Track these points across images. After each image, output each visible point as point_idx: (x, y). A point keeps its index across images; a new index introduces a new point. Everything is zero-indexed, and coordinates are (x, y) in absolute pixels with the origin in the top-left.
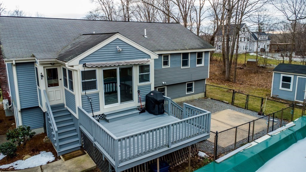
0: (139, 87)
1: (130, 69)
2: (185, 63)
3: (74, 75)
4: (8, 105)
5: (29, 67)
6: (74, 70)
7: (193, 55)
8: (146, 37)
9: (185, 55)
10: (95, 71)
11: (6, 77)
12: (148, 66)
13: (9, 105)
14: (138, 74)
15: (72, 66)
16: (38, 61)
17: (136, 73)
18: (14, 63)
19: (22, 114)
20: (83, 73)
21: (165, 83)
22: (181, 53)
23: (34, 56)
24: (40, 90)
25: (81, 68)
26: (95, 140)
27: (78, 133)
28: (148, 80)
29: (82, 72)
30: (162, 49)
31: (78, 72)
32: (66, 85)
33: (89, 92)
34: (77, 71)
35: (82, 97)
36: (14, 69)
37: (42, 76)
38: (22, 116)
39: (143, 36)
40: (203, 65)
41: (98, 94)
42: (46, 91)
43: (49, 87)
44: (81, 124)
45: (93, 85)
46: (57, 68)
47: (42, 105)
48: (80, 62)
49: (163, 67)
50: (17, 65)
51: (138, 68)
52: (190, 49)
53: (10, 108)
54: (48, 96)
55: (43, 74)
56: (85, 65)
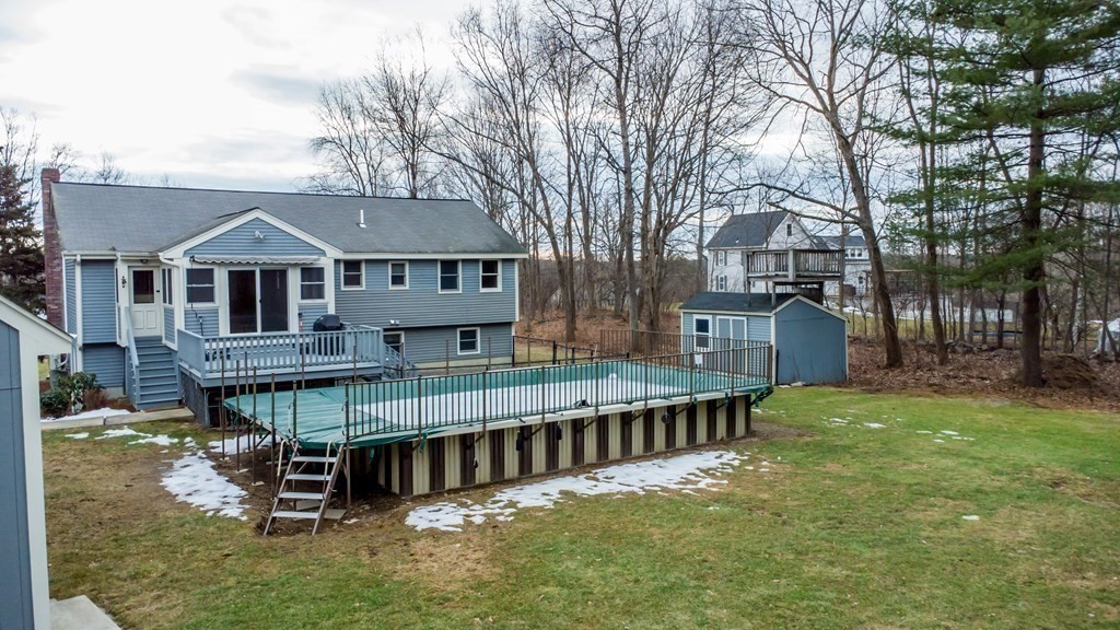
0: (301, 307)
1: (283, 273)
2: (449, 283)
3: (175, 273)
4: (59, 360)
5: (104, 269)
6: (174, 266)
7: (470, 267)
8: (362, 226)
9: (449, 266)
10: (212, 270)
11: (60, 306)
12: (321, 270)
13: (62, 361)
14: (299, 283)
15: (172, 260)
16: (119, 254)
17: (294, 281)
18: (79, 258)
19: (84, 355)
20: (190, 272)
21: (398, 322)
22: (436, 260)
23: (114, 249)
24: (119, 309)
25: (186, 264)
26: (191, 367)
27: (177, 373)
28: (321, 296)
29: (188, 270)
30: (387, 248)
31: (181, 270)
32: (165, 301)
33: (198, 306)
34: (178, 267)
35: (186, 313)
36: (78, 270)
37: (124, 282)
38: (84, 359)
39: (358, 224)
40: (499, 289)
41: (216, 311)
42: (129, 310)
43: (135, 302)
44: (181, 360)
45: (208, 295)
46: (152, 272)
47: (120, 337)
48: (185, 253)
49: (391, 287)
50: (84, 263)
51: (298, 272)
52: (456, 252)
53: (63, 367)
54: (133, 321)
55: (126, 278)
56: (193, 260)
